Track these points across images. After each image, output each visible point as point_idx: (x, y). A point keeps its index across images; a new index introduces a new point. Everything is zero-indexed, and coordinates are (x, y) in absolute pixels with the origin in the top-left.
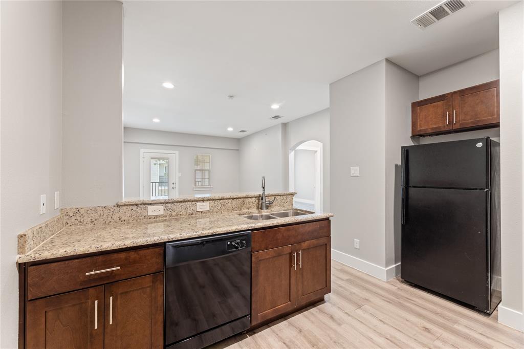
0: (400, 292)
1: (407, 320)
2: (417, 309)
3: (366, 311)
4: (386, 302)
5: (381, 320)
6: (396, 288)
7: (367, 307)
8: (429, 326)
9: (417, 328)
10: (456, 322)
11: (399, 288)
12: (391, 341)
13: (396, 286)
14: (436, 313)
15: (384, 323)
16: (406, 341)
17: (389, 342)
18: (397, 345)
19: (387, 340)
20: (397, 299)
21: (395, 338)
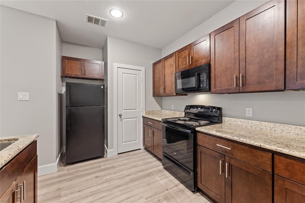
0: (70, 171)
1: (87, 180)
2: (85, 172)
3: (66, 195)
4: (70, 181)
5: (79, 191)
6: (66, 171)
7: (63, 193)
8: (96, 175)
9: (94, 180)
10: (100, 166)
11: (67, 170)
12: (93, 195)
13: (65, 170)
14: (92, 168)
15: (81, 191)
16: (97, 189)
17: (93, 196)
18: (96, 193)
19: (92, 196)
20: (73, 176)
21: (93, 192)
